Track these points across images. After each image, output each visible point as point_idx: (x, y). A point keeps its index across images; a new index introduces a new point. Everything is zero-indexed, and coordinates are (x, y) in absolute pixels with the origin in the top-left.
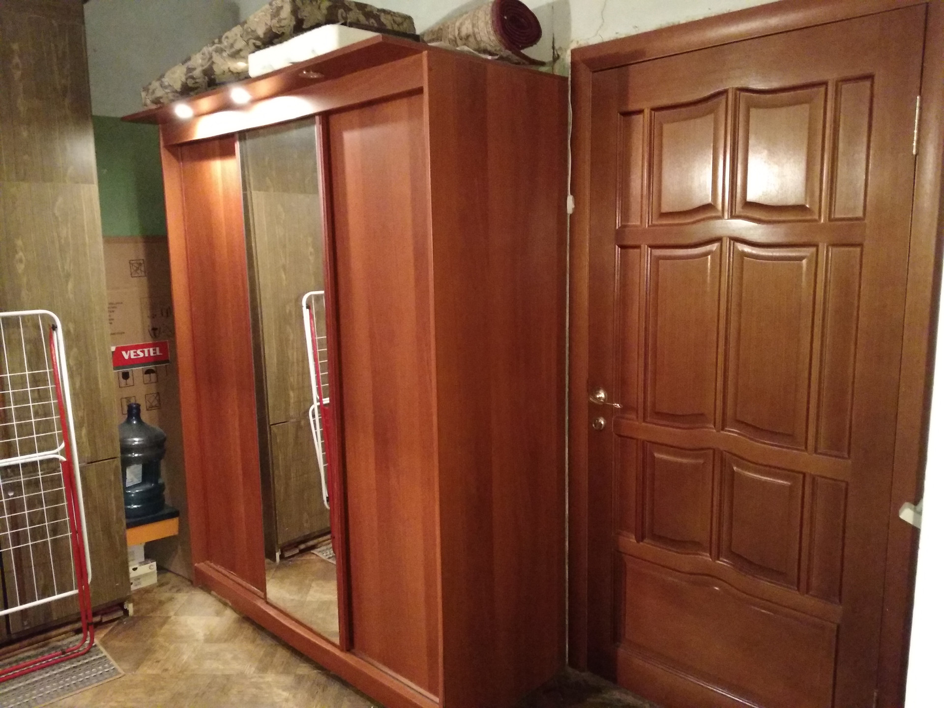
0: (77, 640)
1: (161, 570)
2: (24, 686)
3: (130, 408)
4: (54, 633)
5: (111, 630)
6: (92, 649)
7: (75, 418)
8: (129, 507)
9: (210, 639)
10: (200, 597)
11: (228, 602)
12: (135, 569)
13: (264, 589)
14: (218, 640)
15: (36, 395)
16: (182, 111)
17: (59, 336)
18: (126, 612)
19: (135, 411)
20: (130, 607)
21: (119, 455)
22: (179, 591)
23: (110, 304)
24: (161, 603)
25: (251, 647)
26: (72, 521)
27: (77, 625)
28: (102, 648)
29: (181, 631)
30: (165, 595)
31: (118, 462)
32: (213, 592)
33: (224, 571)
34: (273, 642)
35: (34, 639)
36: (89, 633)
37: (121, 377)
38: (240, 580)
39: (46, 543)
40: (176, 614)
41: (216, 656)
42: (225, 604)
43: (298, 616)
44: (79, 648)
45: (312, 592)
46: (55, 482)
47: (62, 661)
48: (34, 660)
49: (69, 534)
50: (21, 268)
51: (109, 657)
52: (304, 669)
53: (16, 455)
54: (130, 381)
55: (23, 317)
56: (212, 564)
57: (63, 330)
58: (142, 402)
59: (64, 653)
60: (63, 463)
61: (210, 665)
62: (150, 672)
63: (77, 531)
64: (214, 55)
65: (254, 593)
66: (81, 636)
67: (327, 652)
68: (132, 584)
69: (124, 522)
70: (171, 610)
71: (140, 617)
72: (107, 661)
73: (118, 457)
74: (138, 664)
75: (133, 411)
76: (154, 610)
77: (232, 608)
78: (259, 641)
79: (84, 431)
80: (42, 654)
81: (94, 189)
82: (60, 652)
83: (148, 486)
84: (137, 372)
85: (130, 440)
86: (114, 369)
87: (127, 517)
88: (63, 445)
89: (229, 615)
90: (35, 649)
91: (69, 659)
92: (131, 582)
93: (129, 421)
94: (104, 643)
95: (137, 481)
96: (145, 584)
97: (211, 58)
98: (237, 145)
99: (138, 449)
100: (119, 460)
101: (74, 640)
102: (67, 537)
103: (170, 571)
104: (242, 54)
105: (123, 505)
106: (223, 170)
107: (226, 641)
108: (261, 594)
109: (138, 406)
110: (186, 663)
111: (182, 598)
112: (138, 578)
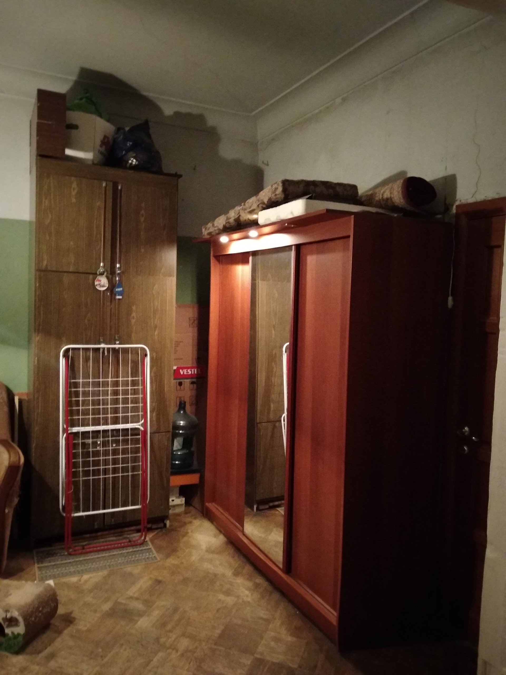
0: (137, 536)
1: (188, 503)
2: (108, 556)
3: (180, 403)
4: (126, 529)
5: (156, 534)
6: (145, 543)
7: (151, 406)
8: (174, 462)
9: (209, 550)
10: (207, 524)
11: (222, 530)
12: (173, 500)
13: (243, 526)
14: (213, 552)
15: (133, 391)
16: (224, 239)
17: (148, 360)
18: (165, 525)
19: (183, 405)
20: (168, 523)
21: (171, 430)
22: (195, 518)
23: (177, 342)
24: (185, 524)
25: (231, 560)
26: (142, 465)
27: (139, 527)
28: (150, 543)
29: (194, 542)
30: (188, 520)
31: (170, 435)
32: (214, 523)
33: (222, 511)
34: (245, 560)
35: (116, 531)
36: (144, 533)
37: (178, 384)
38: (229, 517)
39: (128, 476)
40: (192, 532)
41: (211, 561)
42: (220, 531)
43: (261, 547)
44: (138, 540)
45: (273, 534)
46: (137, 442)
47: (129, 546)
48: (115, 542)
49: (140, 472)
50: (133, 321)
51: (153, 549)
52: (259, 580)
53: (119, 424)
54: (182, 387)
55: (131, 348)
56: (216, 506)
57: (150, 357)
58: (187, 400)
59: (130, 541)
60: (142, 431)
61: (207, 566)
62: (173, 562)
63: (145, 471)
64: (241, 211)
65: (236, 526)
66: (139, 534)
67: (275, 572)
68: (170, 509)
69: (170, 470)
70: (190, 528)
71: (172, 530)
72: (152, 551)
73: (170, 431)
74: (168, 556)
75: (182, 406)
76: (181, 527)
77: (224, 534)
78: (236, 558)
79: (154, 414)
80: (119, 540)
81: (174, 279)
82: (128, 540)
83: (185, 451)
84: (187, 382)
85: (178, 422)
86: (174, 379)
87: (172, 468)
88: (143, 421)
89: (222, 539)
90: (116, 536)
91: (132, 546)
92: (170, 508)
93: (179, 411)
94: (152, 540)
95: (179, 447)
96: (178, 510)
97: (239, 213)
98: (251, 258)
99: (182, 428)
100: (171, 433)
101: (135, 536)
102: (139, 474)
103: (193, 506)
104: (255, 211)
105: (170, 461)
106: (243, 271)
107: (217, 553)
108: (241, 528)
109: (185, 403)
110: (194, 561)
111: (197, 522)
112: (174, 506)
